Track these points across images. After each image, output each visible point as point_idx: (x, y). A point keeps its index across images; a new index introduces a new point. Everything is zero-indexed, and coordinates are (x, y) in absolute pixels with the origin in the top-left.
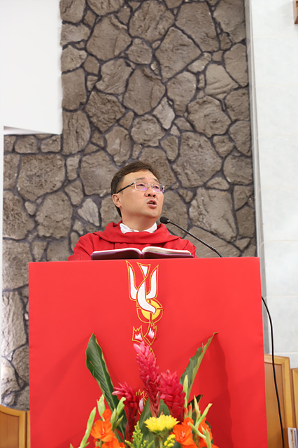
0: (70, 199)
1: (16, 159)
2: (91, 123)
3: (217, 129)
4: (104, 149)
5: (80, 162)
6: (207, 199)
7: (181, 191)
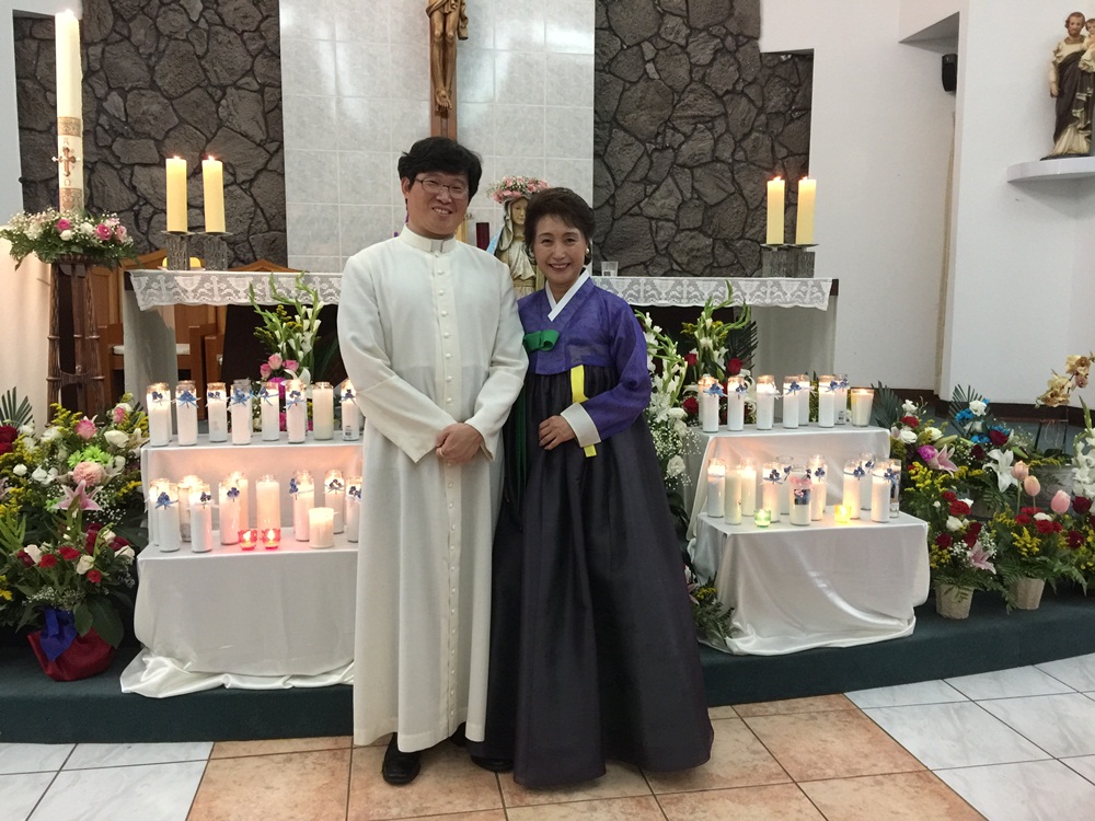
0: (94, 90)
1: (34, 45)
2: (113, 8)
3: (247, 24)
4: (128, 38)
5: (103, 52)
6: (237, 100)
7: (210, 90)
